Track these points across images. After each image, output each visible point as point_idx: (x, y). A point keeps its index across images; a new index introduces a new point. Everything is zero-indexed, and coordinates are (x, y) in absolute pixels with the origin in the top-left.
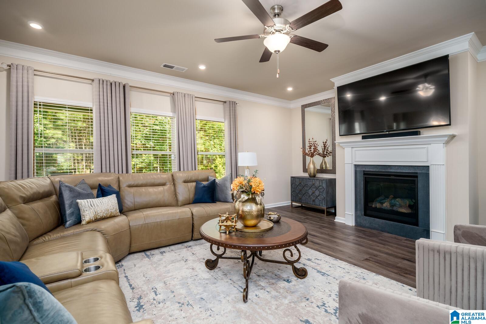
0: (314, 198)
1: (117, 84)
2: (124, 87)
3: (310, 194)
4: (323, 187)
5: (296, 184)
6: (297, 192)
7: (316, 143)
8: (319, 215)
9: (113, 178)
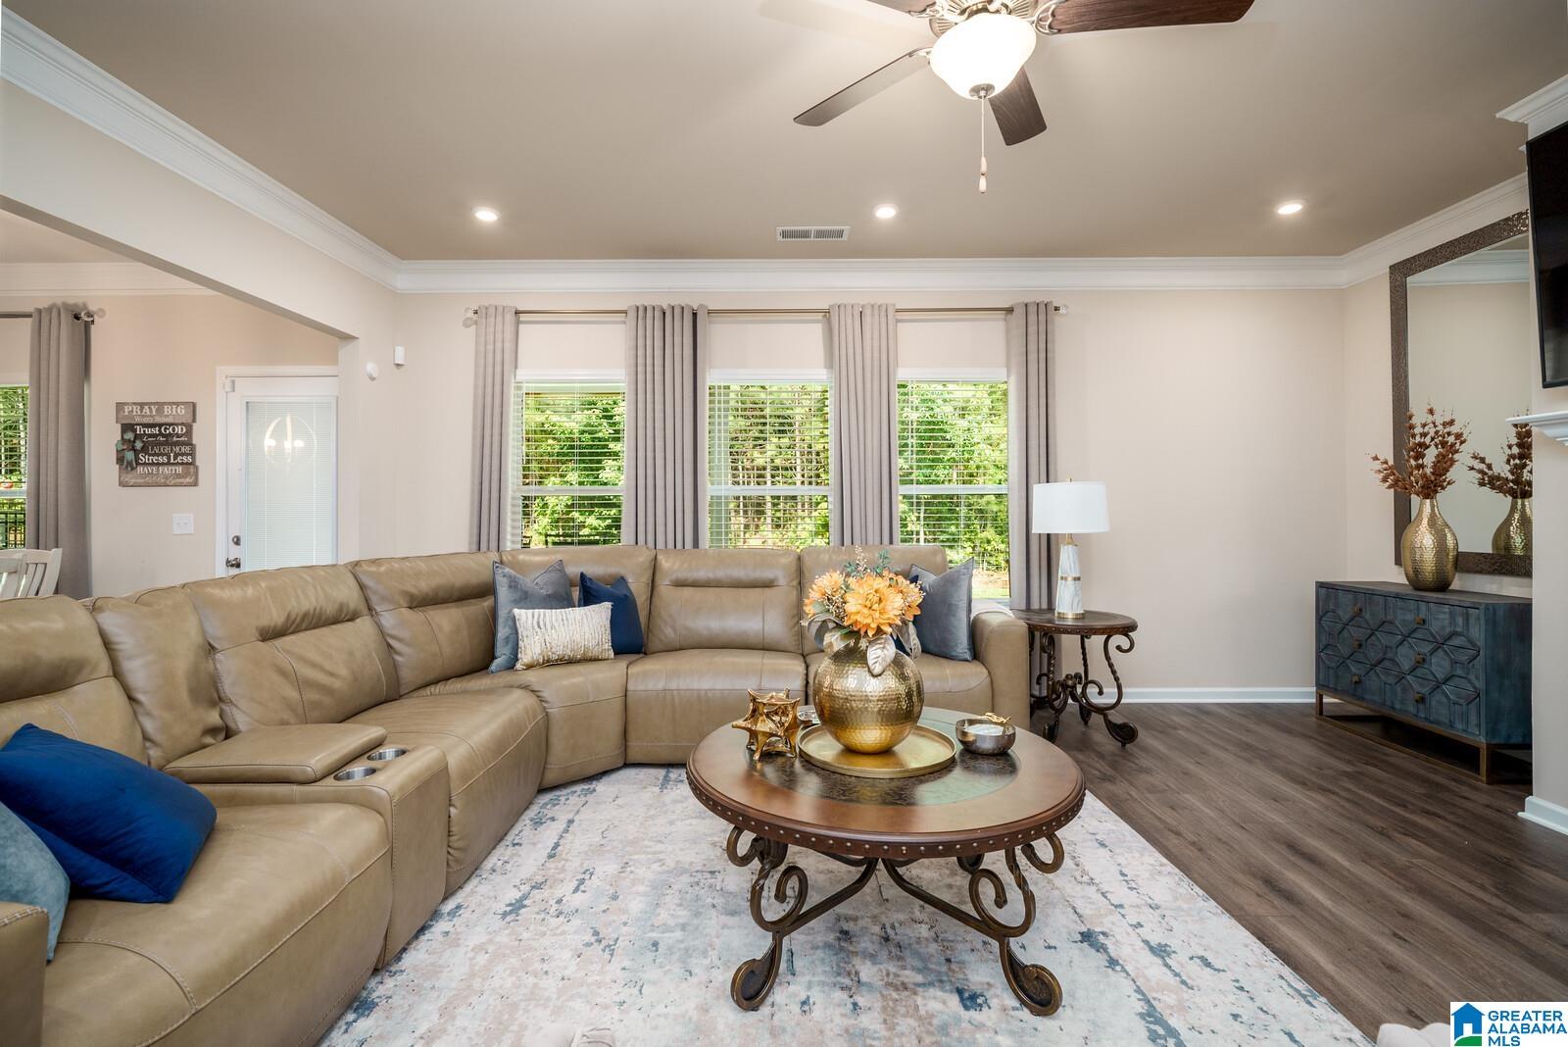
0: (1425, 690)
1: (677, 311)
2: (695, 315)
3: (1406, 666)
4: (1470, 641)
5: (1340, 619)
6: (1345, 650)
7: (1454, 429)
8: (1441, 772)
9: (641, 559)
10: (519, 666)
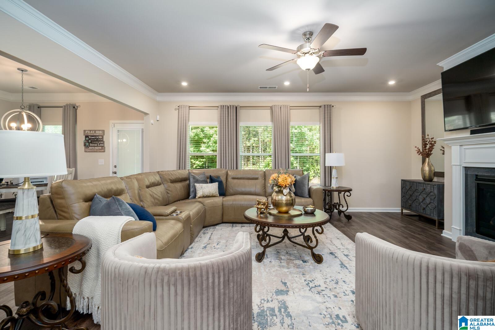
0: (425, 207)
1: (232, 107)
2: (236, 108)
3: (421, 200)
4: (435, 194)
5: (406, 189)
6: (407, 197)
7: (434, 140)
8: (427, 226)
9: (224, 172)
10: (197, 197)
